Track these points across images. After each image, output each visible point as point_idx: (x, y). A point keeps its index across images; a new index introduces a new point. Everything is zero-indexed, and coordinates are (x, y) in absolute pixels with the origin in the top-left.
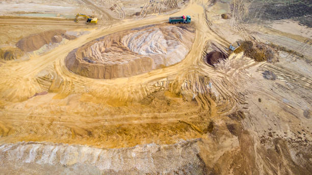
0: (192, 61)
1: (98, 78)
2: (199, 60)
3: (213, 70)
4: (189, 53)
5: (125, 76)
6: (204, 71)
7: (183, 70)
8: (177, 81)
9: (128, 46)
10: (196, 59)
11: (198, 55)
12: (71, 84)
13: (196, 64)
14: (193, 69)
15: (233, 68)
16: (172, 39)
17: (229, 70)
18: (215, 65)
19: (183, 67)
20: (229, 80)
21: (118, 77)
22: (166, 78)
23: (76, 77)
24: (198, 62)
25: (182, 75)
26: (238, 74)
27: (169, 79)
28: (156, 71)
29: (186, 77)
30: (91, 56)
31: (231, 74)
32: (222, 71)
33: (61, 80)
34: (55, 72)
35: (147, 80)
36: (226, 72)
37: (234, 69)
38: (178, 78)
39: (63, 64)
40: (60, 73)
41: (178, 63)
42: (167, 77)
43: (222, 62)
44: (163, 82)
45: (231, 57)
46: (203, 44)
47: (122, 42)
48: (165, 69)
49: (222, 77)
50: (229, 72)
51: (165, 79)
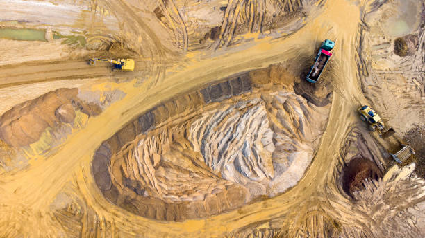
0: (316, 181)
1: (155, 217)
2: (329, 179)
3: (350, 207)
4: (313, 160)
5: (199, 217)
6: (333, 209)
7: (297, 206)
8: (287, 232)
9: (202, 151)
10: (324, 178)
11: (329, 167)
12: (113, 228)
13: (322, 191)
14: (316, 202)
15: (387, 202)
16: (284, 133)
17: (378, 208)
18: (355, 193)
19: (298, 197)
20: (373, 231)
21: (188, 217)
22: (268, 223)
23: (119, 213)
24: (326, 185)
25: (296, 218)
26: (393, 219)
27: (273, 226)
28: (252, 206)
29: (302, 223)
30: (138, 178)
31: (381, 219)
32: (366, 210)
33: (95, 217)
34: (81, 198)
35: (235, 226)
36: (373, 213)
37: (388, 207)
38: (288, 224)
39: (91, 179)
40: (90, 202)
41: (289, 189)
42: (270, 221)
43: (369, 187)
44: (263, 231)
45: (388, 176)
46: (342, 137)
47: (190, 138)
48: (268, 202)
49: (363, 225)
50: (378, 213)
51: (266, 226)
